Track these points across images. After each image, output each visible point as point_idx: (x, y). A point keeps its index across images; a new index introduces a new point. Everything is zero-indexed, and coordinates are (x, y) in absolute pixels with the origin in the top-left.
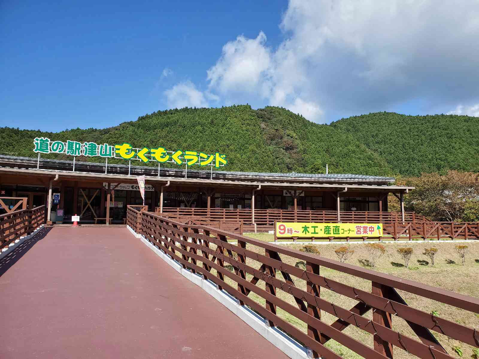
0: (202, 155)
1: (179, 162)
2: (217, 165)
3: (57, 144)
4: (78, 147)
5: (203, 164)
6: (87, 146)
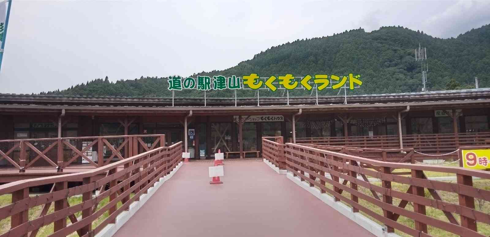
0: (333, 77)
1: (309, 88)
2: (352, 87)
3: (188, 80)
4: (207, 82)
5: (335, 87)
6: (216, 80)
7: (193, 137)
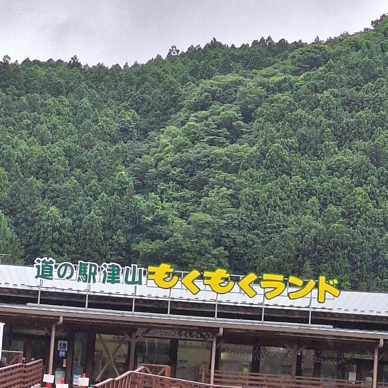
0: (293, 279)
1: (251, 293)
3: (64, 267)
4: (93, 271)
6: (106, 270)
7: (64, 353)
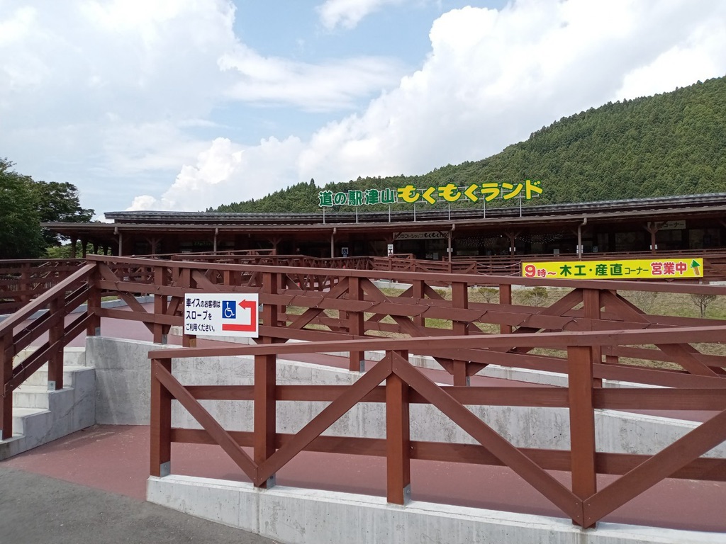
0: (505, 185)
1: (475, 199)
2: (529, 197)
3: (339, 196)
4: (359, 196)
5: (506, 197)
6: (368, 194)
